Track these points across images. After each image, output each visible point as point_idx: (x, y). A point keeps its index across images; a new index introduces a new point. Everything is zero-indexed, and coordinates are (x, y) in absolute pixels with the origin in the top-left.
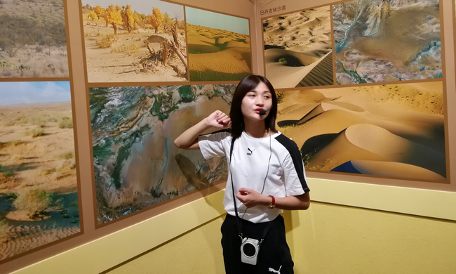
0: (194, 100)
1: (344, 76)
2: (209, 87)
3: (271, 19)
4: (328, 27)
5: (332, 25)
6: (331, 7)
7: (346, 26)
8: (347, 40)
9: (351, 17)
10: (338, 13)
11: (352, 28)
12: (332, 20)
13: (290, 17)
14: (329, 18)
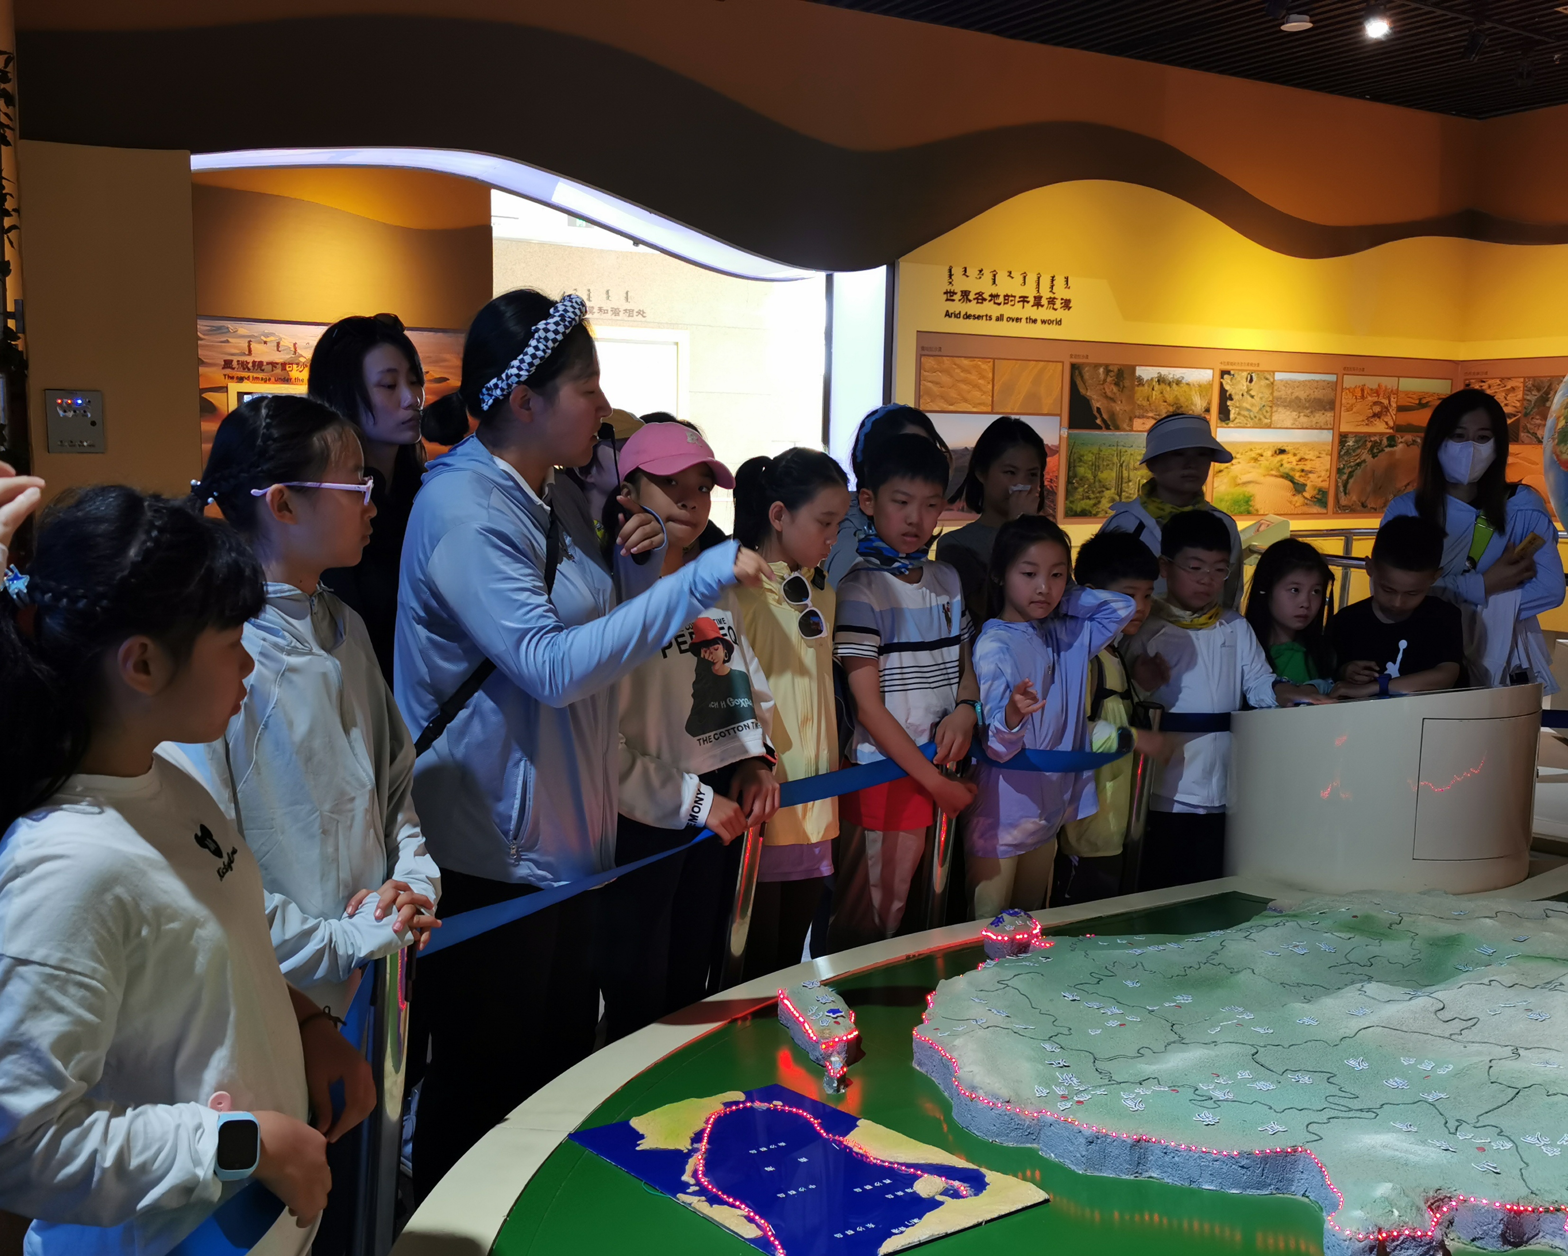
0: (1396, 446)
1: (1527, 436)
2: (1409, 437)
3: (1473, 381)
4: (1520, 396)
5: (1524, 394)
6: (1524, 380)
7: (1533, 397)
8: (1533, 408)
9: (1539, 390)
10: (1530, 386)
11: (1538, 398)
12: (1524, 390)
13: (1490, 382)
14: (1522, 389)
